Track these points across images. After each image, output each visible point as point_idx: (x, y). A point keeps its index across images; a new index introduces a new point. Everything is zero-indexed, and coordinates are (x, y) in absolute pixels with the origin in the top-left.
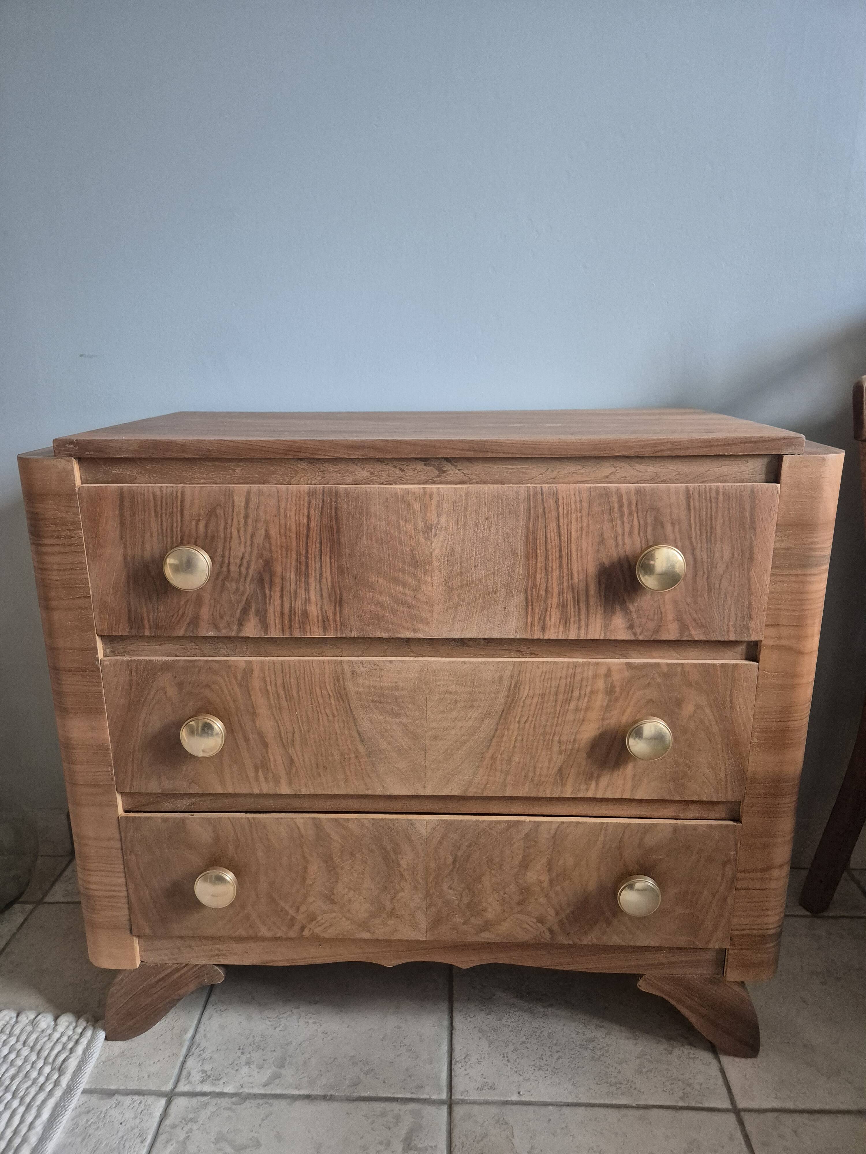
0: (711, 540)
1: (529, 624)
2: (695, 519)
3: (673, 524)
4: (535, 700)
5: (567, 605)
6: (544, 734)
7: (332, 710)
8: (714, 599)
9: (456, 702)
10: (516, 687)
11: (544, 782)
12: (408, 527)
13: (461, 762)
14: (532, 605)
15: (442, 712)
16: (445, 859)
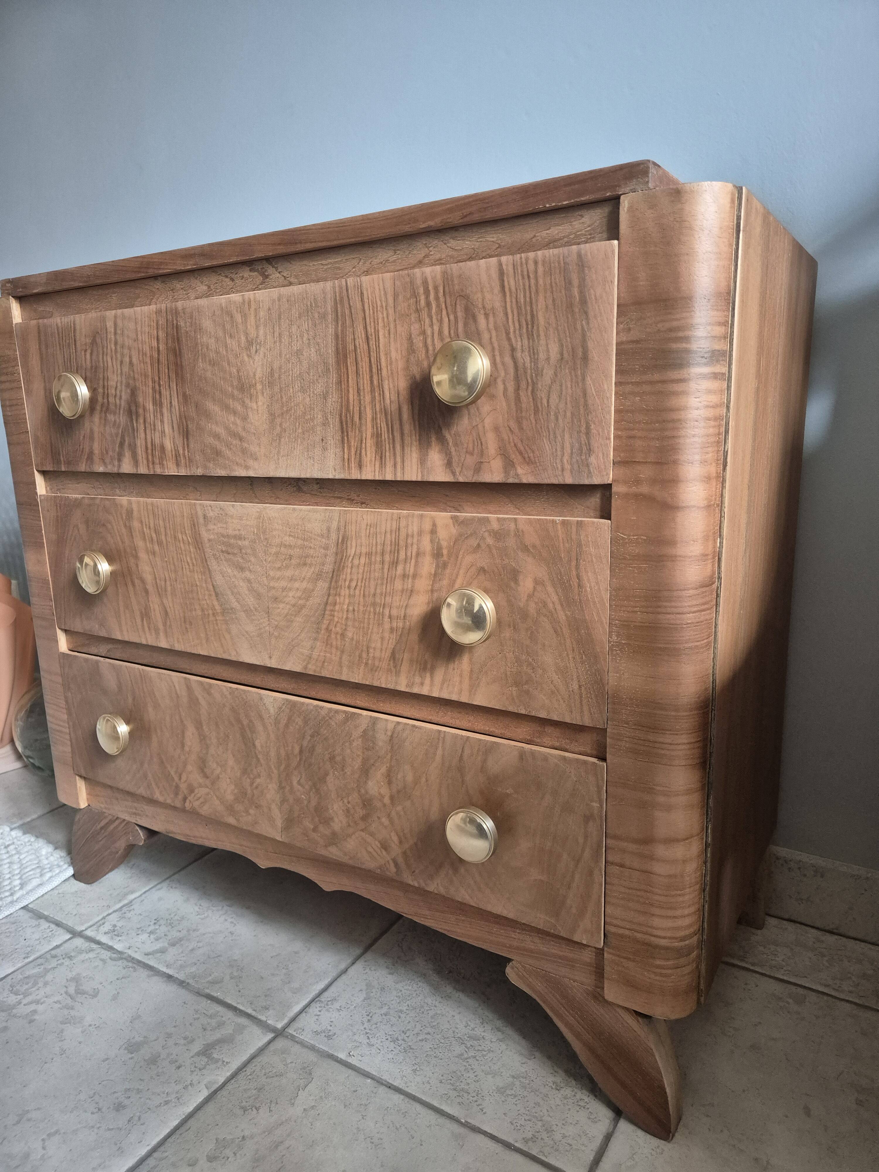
0: (533, 335)
1: (346, 460)
2: (511, 307)
3: (486, 315)
4: (363, 561)
5: (381, 434)
6: (374, 604)
7: (191, 559)
8: (542, 421)
9: (291, 557)
10: (343, 542)
11: (378, 667)
12: (234, 343)
13: (300, 631)
14: (348, 435)
15: (279, 569)
16: (293, 747)
